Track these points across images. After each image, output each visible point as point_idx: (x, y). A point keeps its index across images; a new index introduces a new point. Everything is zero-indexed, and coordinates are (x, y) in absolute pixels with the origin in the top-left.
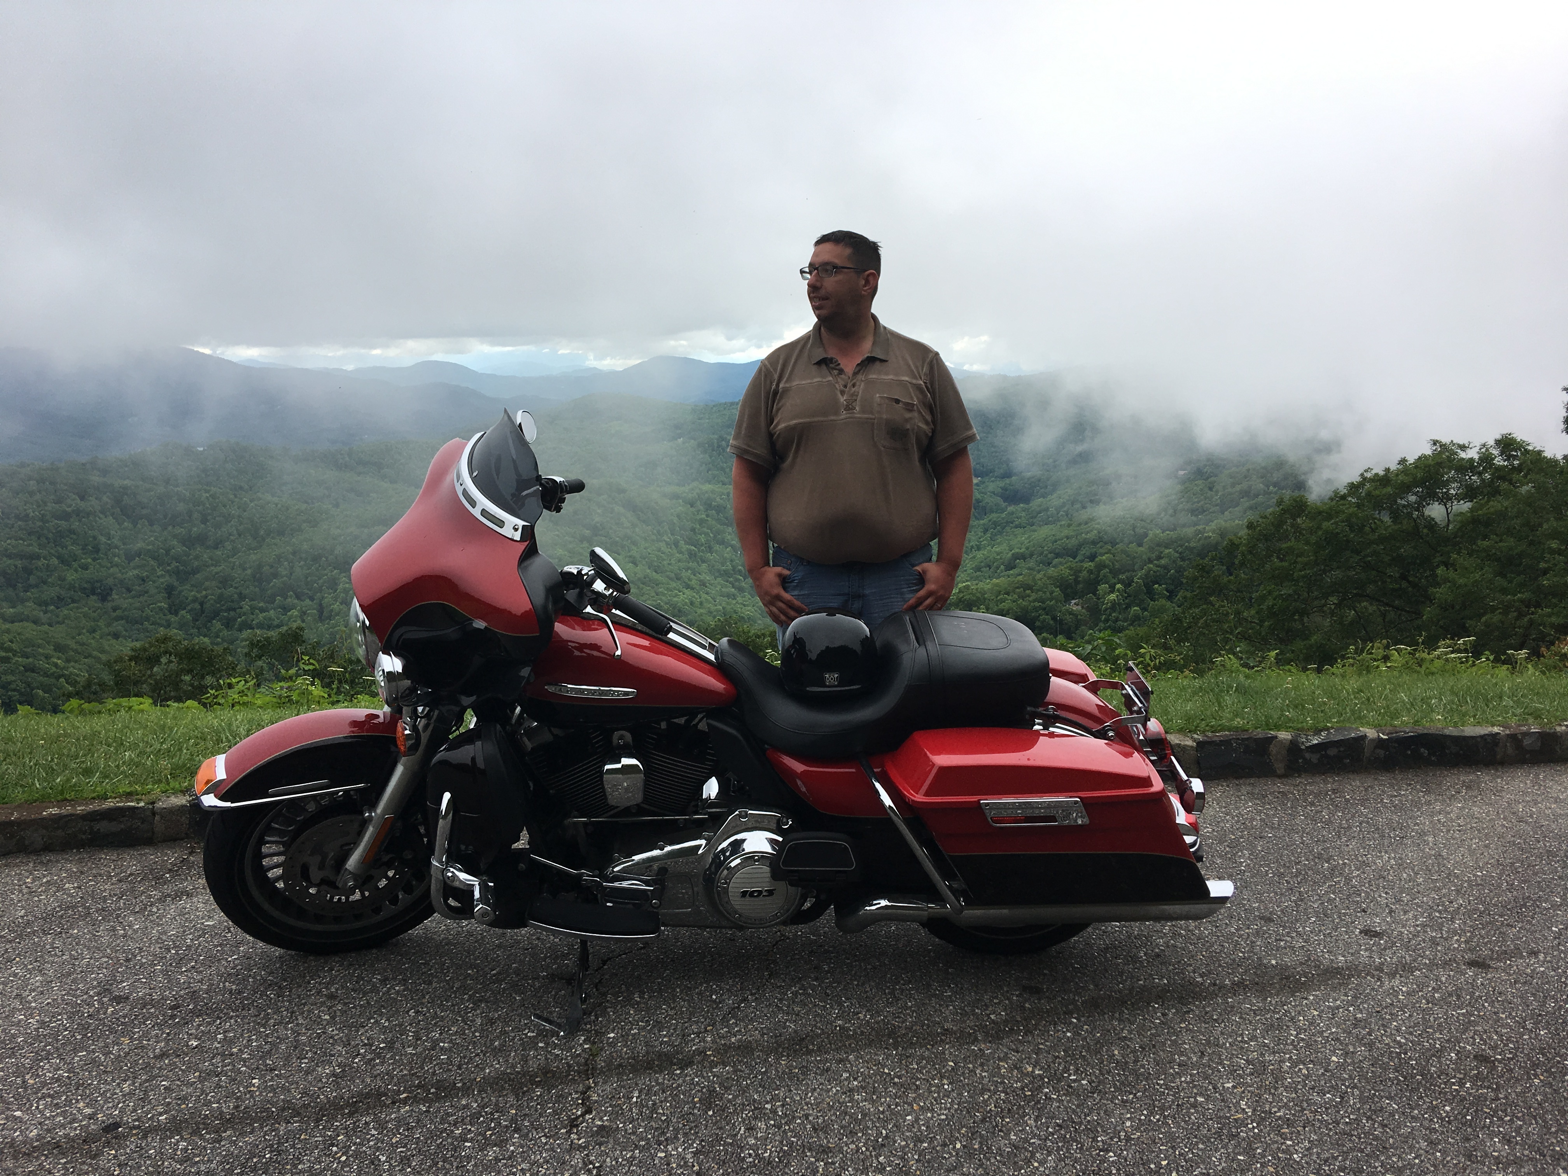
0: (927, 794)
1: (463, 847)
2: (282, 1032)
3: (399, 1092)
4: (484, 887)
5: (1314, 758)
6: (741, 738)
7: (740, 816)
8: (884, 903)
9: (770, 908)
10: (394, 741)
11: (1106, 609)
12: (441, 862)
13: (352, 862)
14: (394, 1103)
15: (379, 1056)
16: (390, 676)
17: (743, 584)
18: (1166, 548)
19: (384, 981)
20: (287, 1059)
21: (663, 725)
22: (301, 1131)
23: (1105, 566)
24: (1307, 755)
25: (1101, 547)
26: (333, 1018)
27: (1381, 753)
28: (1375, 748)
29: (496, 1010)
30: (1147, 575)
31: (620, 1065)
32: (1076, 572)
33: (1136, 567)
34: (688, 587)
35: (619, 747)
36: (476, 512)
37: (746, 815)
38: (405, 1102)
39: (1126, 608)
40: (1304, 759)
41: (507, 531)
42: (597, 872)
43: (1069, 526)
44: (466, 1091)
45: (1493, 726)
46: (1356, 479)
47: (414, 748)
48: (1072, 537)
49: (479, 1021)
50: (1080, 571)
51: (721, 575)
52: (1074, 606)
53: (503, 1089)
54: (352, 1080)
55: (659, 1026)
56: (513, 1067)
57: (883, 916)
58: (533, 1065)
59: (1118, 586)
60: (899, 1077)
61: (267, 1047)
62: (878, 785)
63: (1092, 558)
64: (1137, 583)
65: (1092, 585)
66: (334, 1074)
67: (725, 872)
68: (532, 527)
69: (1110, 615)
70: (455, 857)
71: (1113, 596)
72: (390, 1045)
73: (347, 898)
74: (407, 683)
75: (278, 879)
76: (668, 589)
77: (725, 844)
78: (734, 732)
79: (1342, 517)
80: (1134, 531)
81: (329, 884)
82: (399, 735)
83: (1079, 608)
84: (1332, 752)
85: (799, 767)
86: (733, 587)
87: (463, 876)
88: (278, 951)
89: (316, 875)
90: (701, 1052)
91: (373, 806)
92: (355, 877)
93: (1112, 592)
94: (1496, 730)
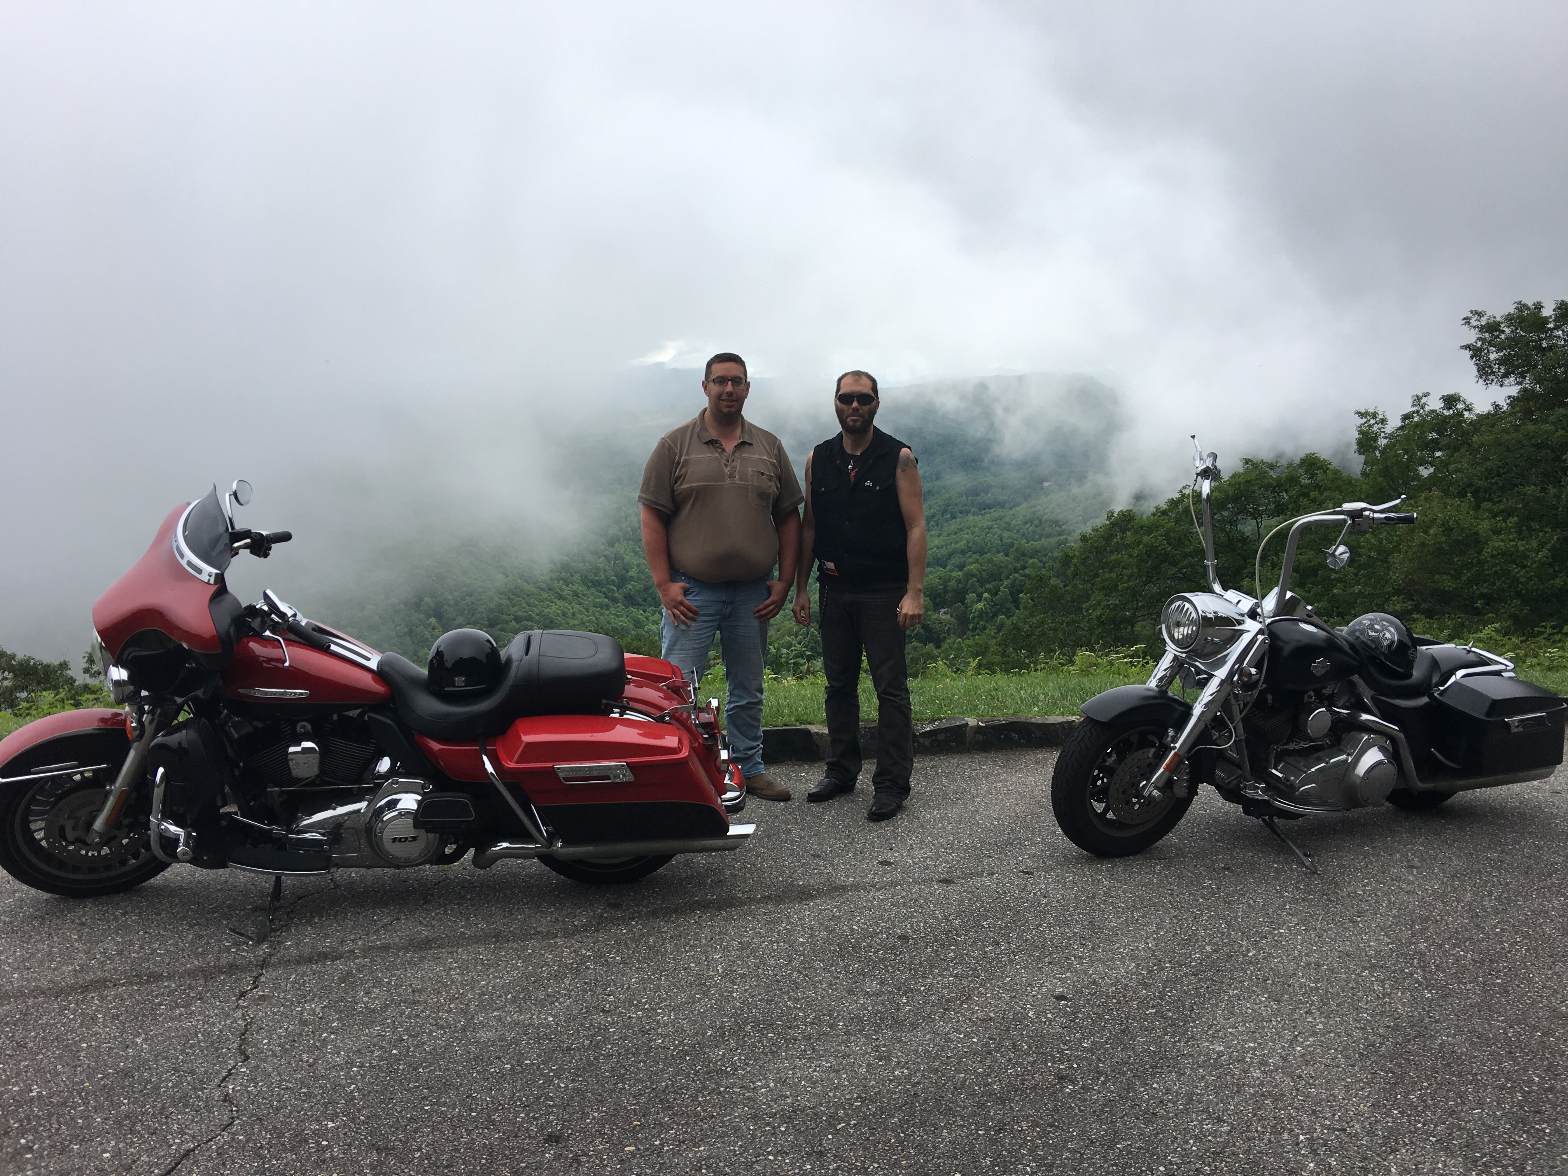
0: (516, 763)
1: (175, 808)
2: (40, 946)
3: (119, 980)
4: (188, 836)
5: (927, 742)
6: (395, 727)
7: (392, 783)
8: (505, 845)
9: (414, 850)
10: (125, 730)
11: (974, 618)
12: (157, 819)
13: (98, 824)
14: (115, 986)
15: (109, 959)
16: (118, 683)
17: (617, 594)
18: (1031, 557)
19: (124, 914)
20: (41, 963)
21: (335, 717)
22: (43, 1003)
23: (973, 576)
24: (921, 740)
25: (970, 557)
26: (80, 937)
27: (980, 737)
28: (976, 733)
29: (206, 930)
30: (1013, 585)
31: (289, 961)
32: (945, 581)
33: (1003, 575)
34: (561, 597)
35: (302, 734)
36: (184, 563)
37: (397, 783)
38: (123, 985)
39: (993, 617)
40: (919, 743)
41: (205, 577)
42: (285, 828)
43: (939, 536)
44: (170, 977)
45: (1073, 715)
46: (1176, 496)
47: (141, 736)
48: (942, 547)
49: (190, 937)
50: (949, 580)
51: (594, 585)
52: (943, 615)
53: (197, 975)
54: (88, 973)
55: (326, 936)
56: (208, 963)
57: (505, 853)
58: (223, 962)
59: (986, 595)
60: (488, 960)
61: (28, 956)
62: (485, 758)
63: (961, 567)
64: (1003, 592)
65: (960, 595)
66: (75, 970)
67: (380, 825)
68: (222, 575)
69: (978, 623)
70: (168, 815)
71: (980, 605)
72: (120, 953)
73: (99, 853)
74: (131, 688)
75: (42, 839)
76: (540, 601)
77: (383, 802)
78: (389, 721)
79: (1162, 531)
80: (1001, 540)
81: (81, 842)
82: (128, 726)
83: (948, 617)
84: (941, 737)
85: (436, 746)
86: (606, 597)
87: (173, 828)
88: (46, 895)
89: (70, 835)
90: (352, 951)
91: (113, 781)
92: (101, 835)
93: (980, 600)
94: (1073, 718)
